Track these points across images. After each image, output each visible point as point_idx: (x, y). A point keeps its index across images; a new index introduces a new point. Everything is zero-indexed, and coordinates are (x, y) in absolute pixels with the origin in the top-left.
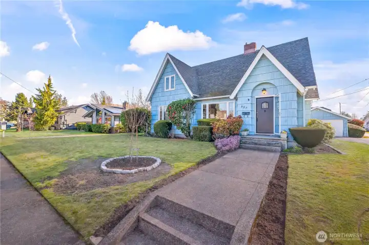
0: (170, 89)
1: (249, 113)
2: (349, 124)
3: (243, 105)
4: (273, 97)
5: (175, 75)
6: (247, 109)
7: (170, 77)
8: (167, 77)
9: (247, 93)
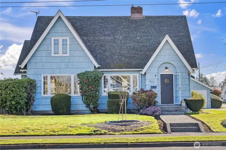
0: (60, 54)
1: (156, 86)
2: (211, 94)
3: (151, 80)
4: (173, 74)
5: (68, 38)
6: (154, 84)
7: (60, 39)
8: (57, 38)
9: (154, 70)
